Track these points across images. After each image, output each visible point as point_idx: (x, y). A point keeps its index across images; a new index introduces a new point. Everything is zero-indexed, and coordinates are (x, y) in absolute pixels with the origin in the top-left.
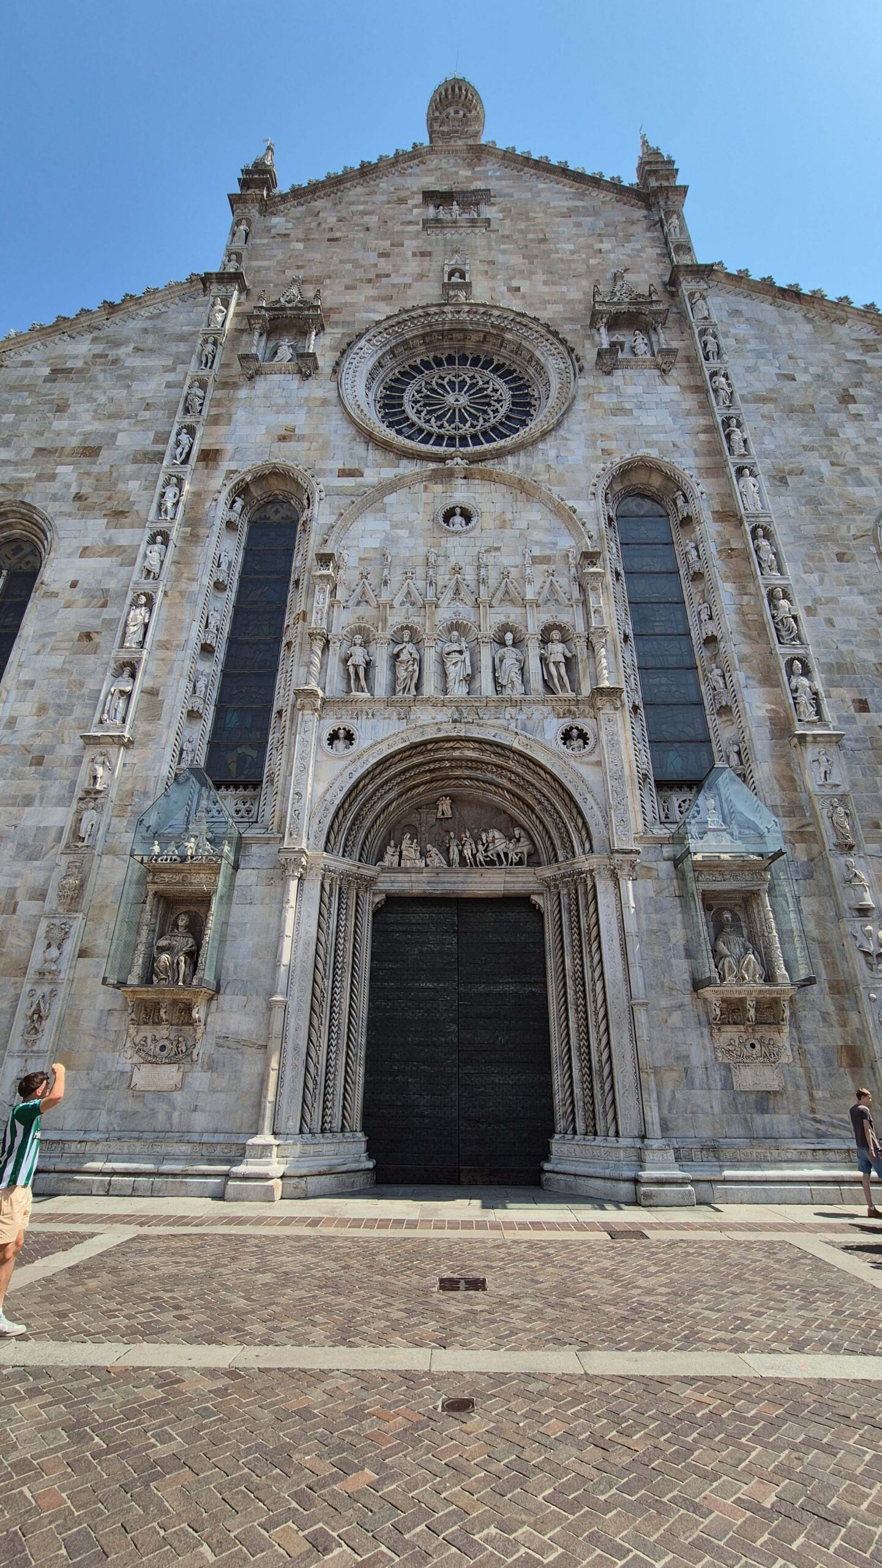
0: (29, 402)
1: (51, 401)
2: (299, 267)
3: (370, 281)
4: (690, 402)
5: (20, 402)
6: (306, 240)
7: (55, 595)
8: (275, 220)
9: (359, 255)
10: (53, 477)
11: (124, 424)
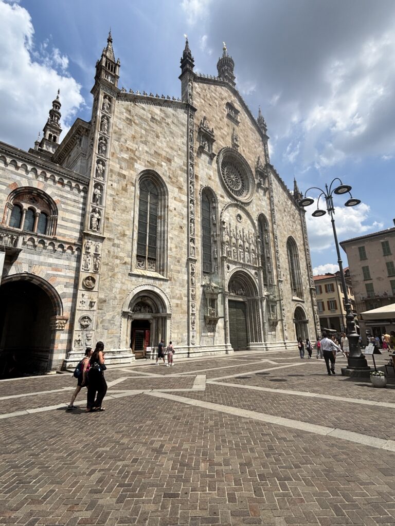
0: (148, 128)
1: (154, 131)
2: (204, 112)
3: (219, 128)
4: (268, 201)
5: (146, 127)
6: (204, 100)
7: (171, 211)
8: (196, 85)
9: (216, 116)
10: (161, 166)
11: (175, 153)
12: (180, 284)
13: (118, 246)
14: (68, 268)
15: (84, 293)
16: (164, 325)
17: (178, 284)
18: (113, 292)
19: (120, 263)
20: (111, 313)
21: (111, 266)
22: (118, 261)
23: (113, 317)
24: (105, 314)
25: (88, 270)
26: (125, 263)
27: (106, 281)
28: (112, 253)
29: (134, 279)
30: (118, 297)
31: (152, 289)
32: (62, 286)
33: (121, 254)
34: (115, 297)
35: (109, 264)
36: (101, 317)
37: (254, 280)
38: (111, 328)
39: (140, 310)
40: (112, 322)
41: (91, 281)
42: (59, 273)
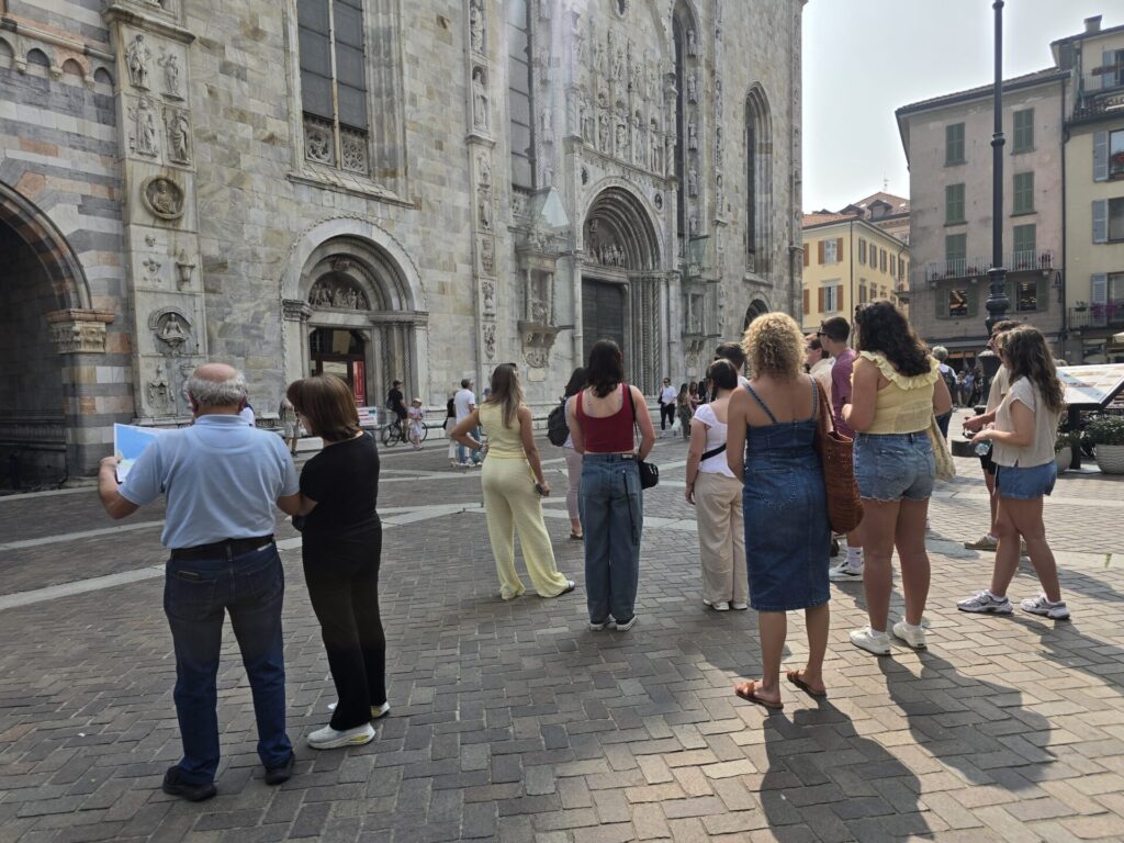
12: (448, 220)
13: (241, 74)
14: (79, 142)
15: (151, 236)
16: (408, 347)
17: (441, 222)
18: (246, 237)
19: (255, 139)
20: (246, 305)
21: (223, 145)
22: (246, 131)
23: (257, 318)
24: (230, 306)
25: (154, 156)
26: (271, 139)
27: (217, 197)
28: (222, 98)
29: (305, 194)
30: (262, 256)
31: (365, 234)
32: (69, 206)
33: (255, 106)
34: (255, 255)
35: (219, 136)
36: (220, 316)
37: (652, 219)
38: (252, 349)
39: (331, 300)
40: (254, 332)
41: (166, 196)
42: (51, 161)
